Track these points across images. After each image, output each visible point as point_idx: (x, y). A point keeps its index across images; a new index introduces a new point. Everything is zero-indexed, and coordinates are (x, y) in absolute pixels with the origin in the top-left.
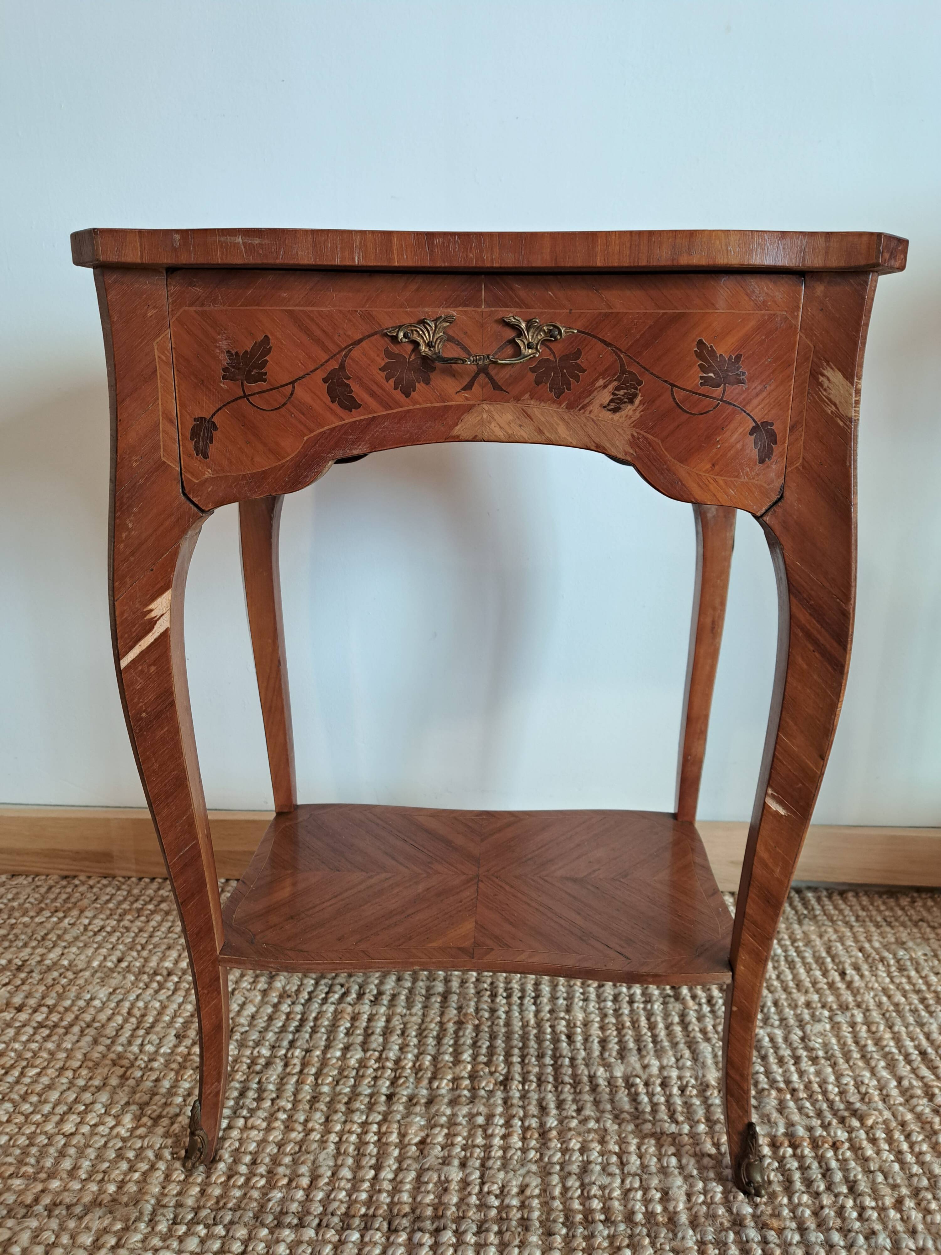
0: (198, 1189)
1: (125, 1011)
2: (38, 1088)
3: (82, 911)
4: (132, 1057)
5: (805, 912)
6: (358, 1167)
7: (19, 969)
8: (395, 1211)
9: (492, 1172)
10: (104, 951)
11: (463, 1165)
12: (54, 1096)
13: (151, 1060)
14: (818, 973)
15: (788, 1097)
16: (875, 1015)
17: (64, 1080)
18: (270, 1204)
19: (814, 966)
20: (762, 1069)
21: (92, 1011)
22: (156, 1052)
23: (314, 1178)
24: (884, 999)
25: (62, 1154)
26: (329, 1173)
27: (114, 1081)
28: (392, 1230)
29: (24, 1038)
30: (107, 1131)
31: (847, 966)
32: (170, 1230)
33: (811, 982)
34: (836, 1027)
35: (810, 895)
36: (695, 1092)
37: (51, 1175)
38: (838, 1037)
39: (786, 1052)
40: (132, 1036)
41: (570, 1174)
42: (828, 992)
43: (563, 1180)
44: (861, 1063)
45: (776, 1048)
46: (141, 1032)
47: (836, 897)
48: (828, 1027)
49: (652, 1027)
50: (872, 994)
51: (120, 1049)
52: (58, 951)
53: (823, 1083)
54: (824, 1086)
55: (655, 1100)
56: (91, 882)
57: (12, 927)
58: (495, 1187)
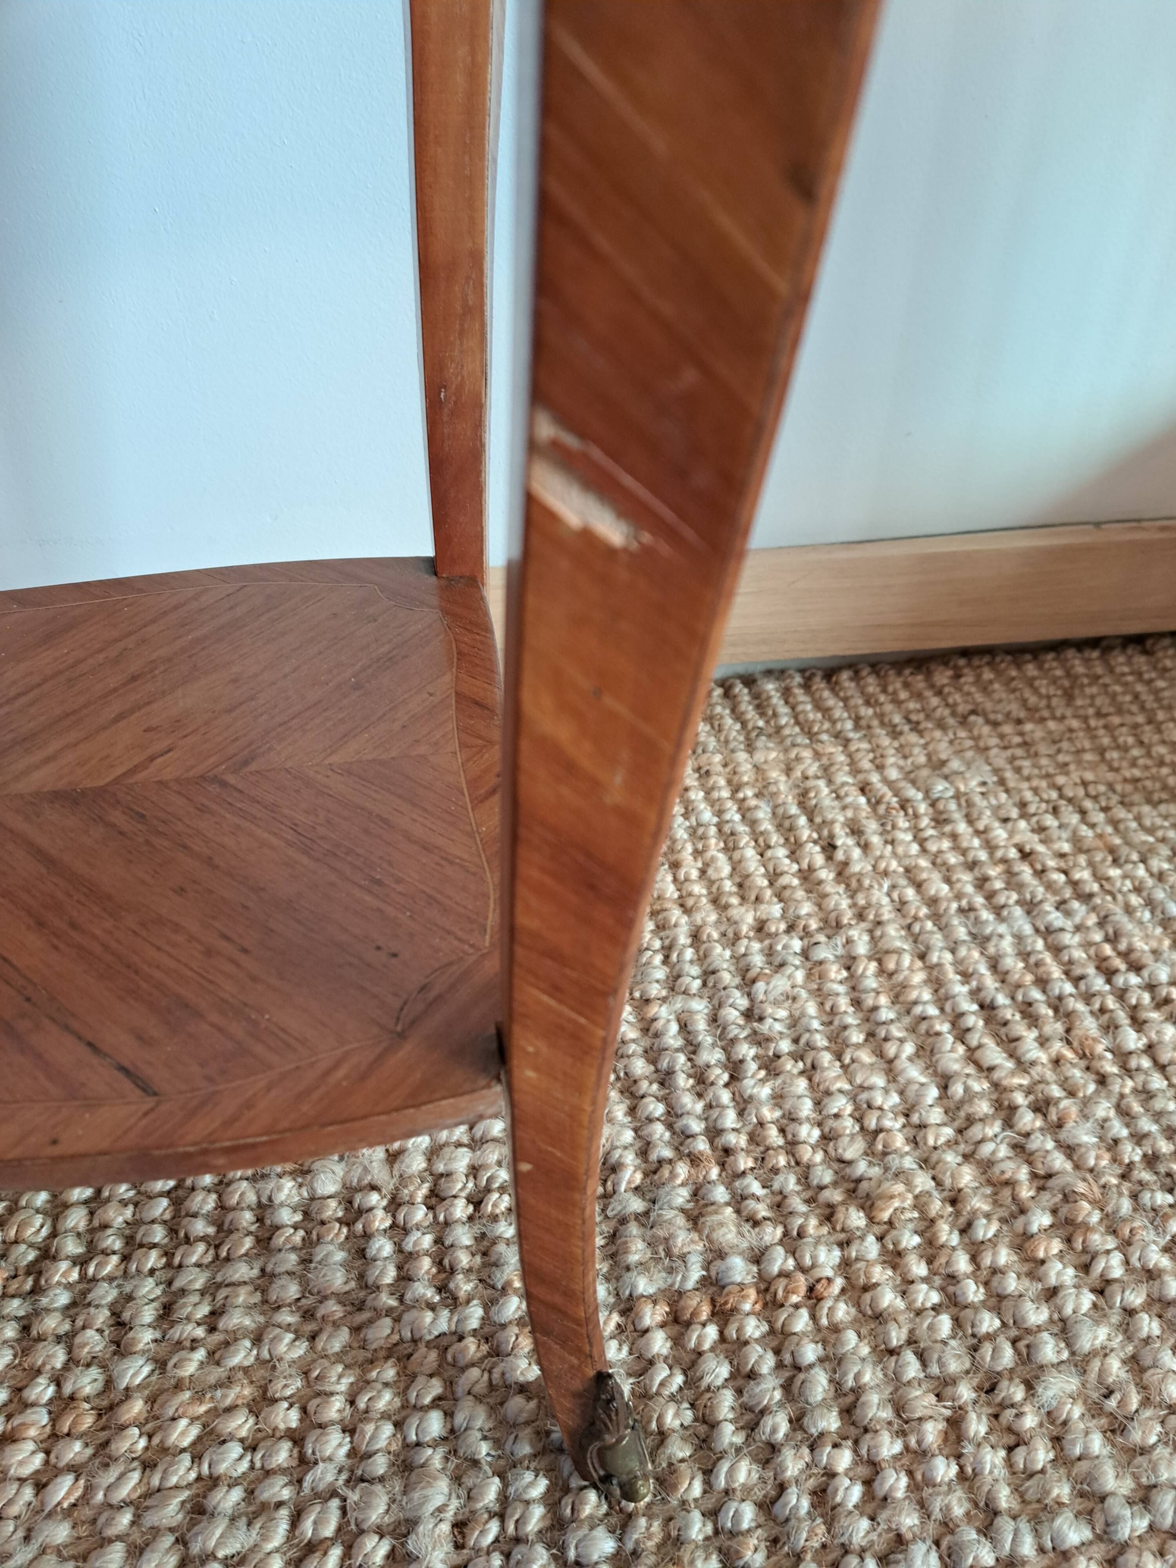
5: (761, 723)
14: (781, 852)
15: (714, 1173)
16: (894, 934)
19: (775, 838)
24: (910, 893)
31: (837, 829)
33: (767, 875)
34: (815, 973)
35: (770, 687)
38: (820, 994)
42: (800, 894)
44: (866, 1057)
45: (692, 1047)
47: (819, 684)
48: (800, 976)
50: (886, 885)
53: (788, 1123)
54: (789, 1129)
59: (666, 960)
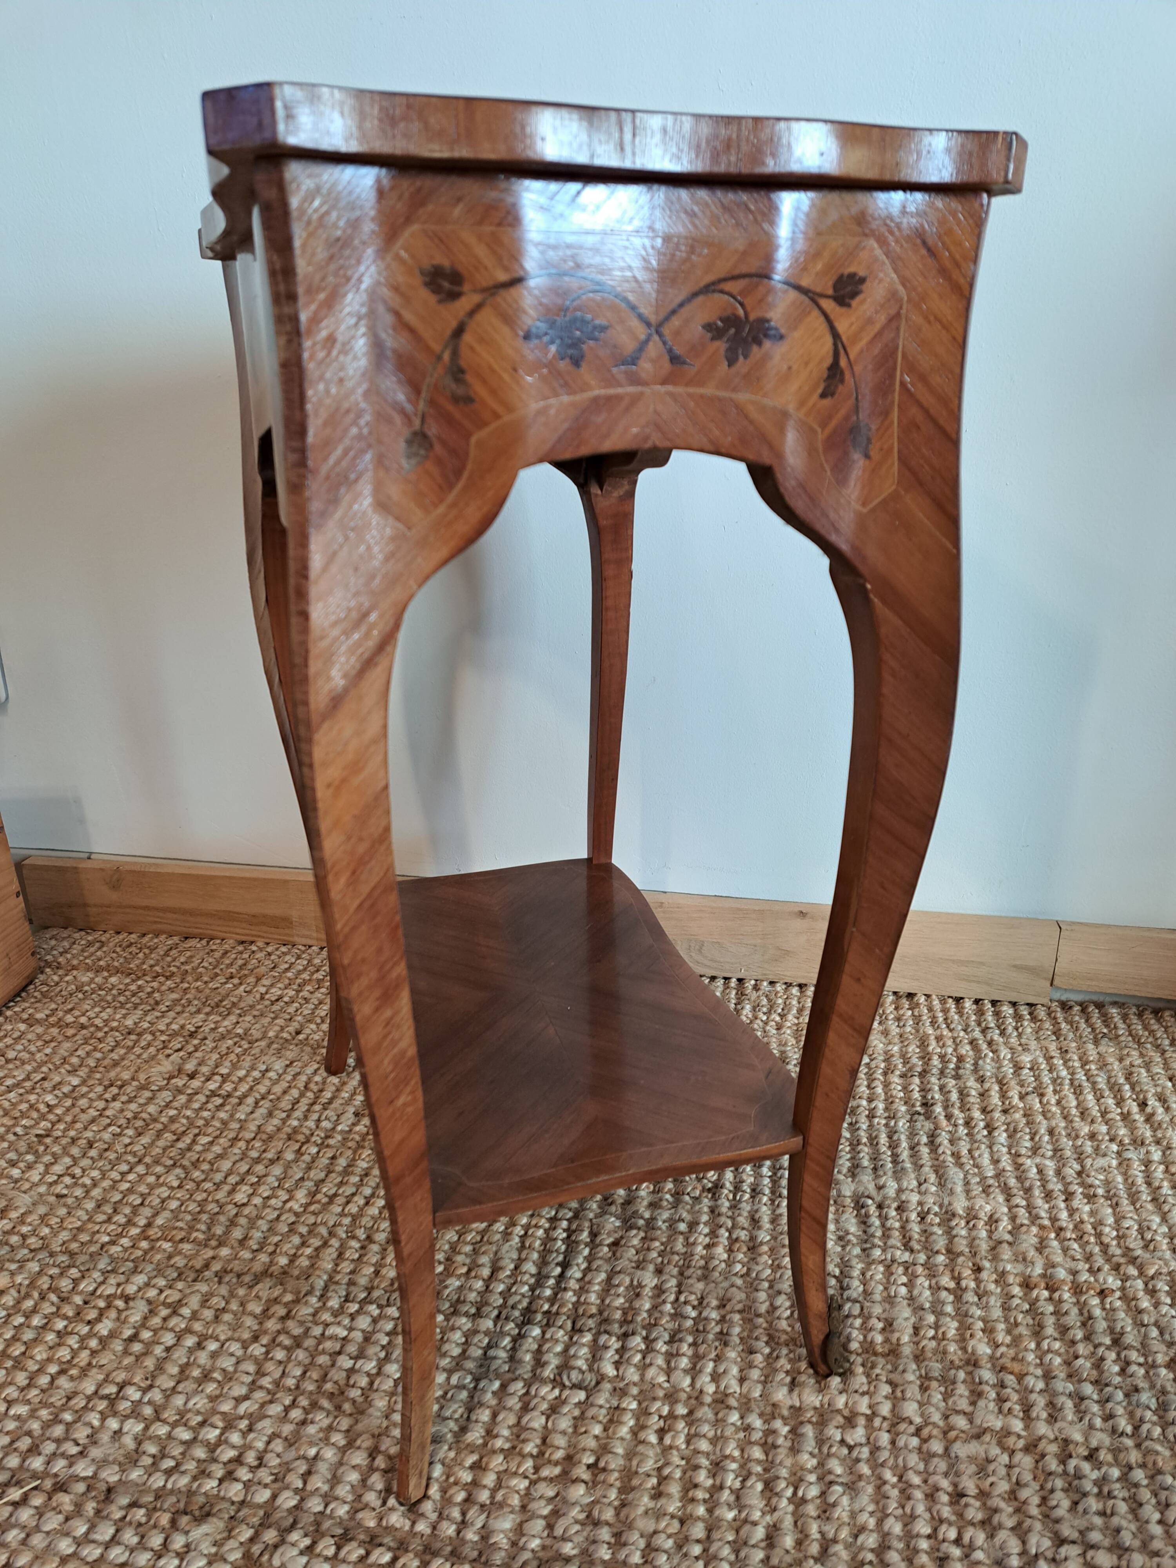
0: (372, 1269)
1: (301, 1085)
2: (210, 1156)
3: (258, 979)
4: (308, 1132)
5: (1105, 1030)
6: (543, 1263)
7: (192, 1035)
8: (581, 1311)
9: (691, 1281)
10: (280, 1022)
11: (659, 1271)
12: (226, 1165)
13: (327, 1137)
14: (1111, 1102)
15: (1053, 1235)
17: (236, 1151)
18: (447, 1292)
19: (1107, 1093)
20: (1024, 1203)
21: (267, 1082)
22: (334, 1129)
23: (496, 1269)
25: (232, 1223)
26: (512, 1266)
27: (289, 1156)
28: (576, 1330)
29: (196, 1106)
30: (280, 1204)
31: (1150, 1095)
32: (342, 1307)
33: (1100, 1111)
34: (1124, 1164)
36: (937, 1220)
37: (221, 1244)
38: (1126, 1175)
39: (1055, 1186)
40: (308, 1110)
41: (779, 1293)
42: (1120, 1124)
43: (771, 1298)
44: (1150, 1207)
45: (1044, 1181)
46: (317, 1107)
47: (1147, 1015)
48: (1114, 1163)
49: (893, 1145)
51: (295, 1123)
52: (233, 1018)
53: (1098, 1225)
54: (1099, 1228)
55: (889, 1224)
56: (270, 949)
57: (185, 991)
58: (693, 1297)
59: (1032, 1139)
